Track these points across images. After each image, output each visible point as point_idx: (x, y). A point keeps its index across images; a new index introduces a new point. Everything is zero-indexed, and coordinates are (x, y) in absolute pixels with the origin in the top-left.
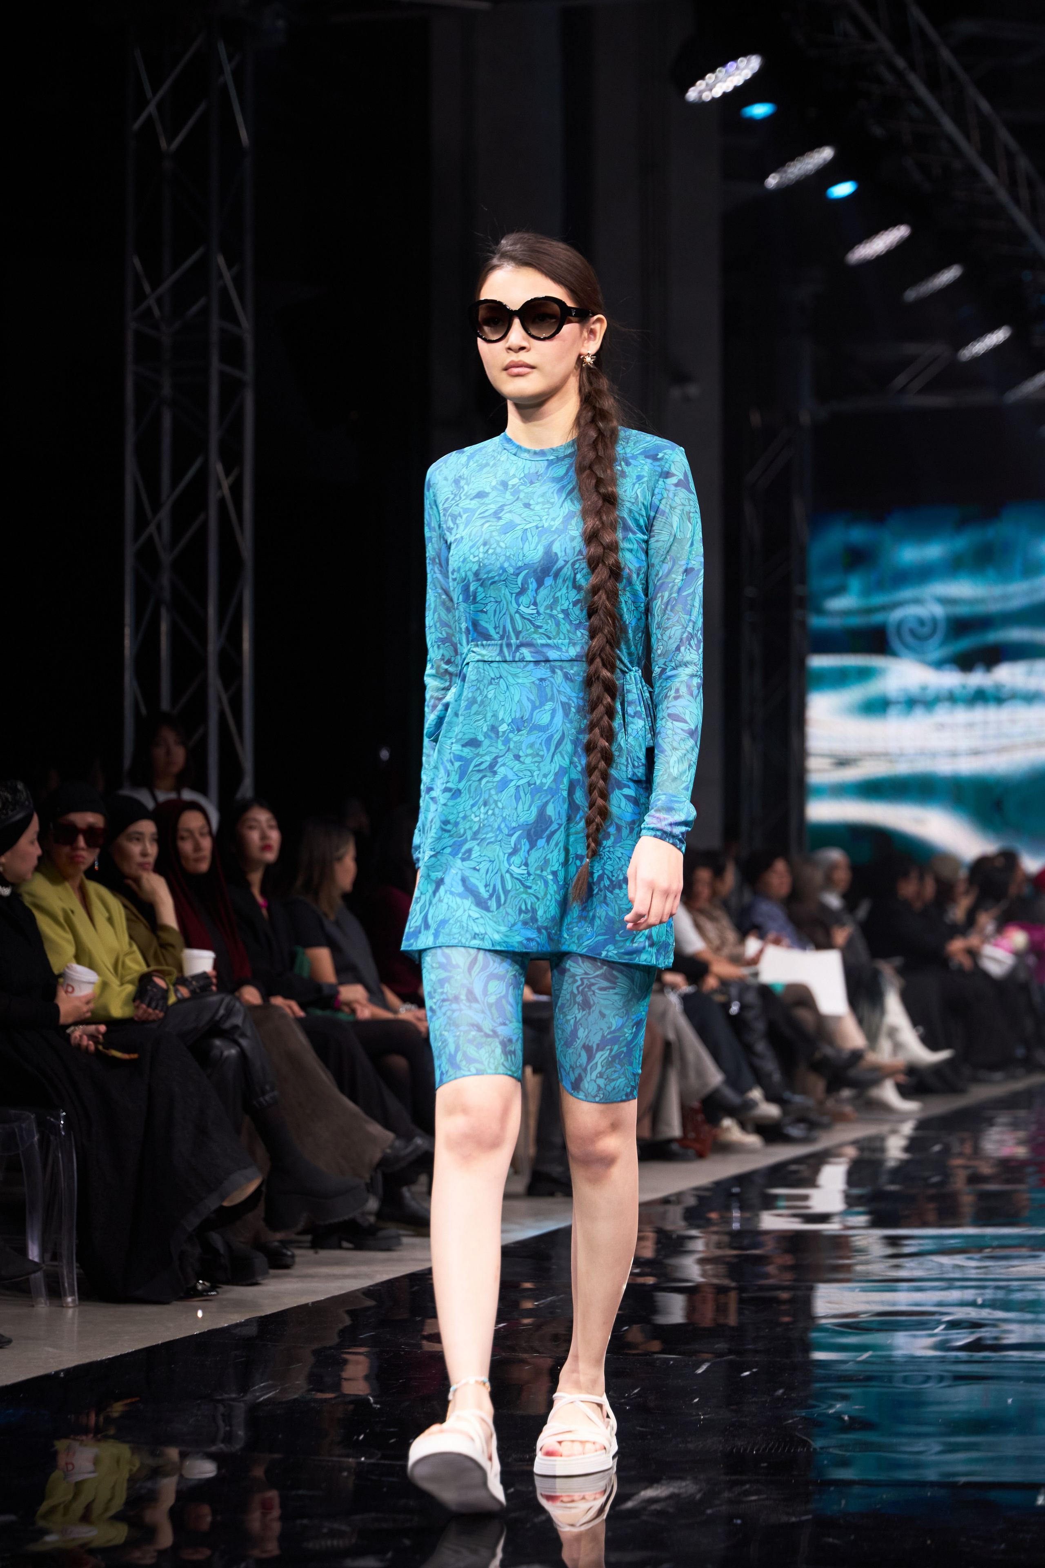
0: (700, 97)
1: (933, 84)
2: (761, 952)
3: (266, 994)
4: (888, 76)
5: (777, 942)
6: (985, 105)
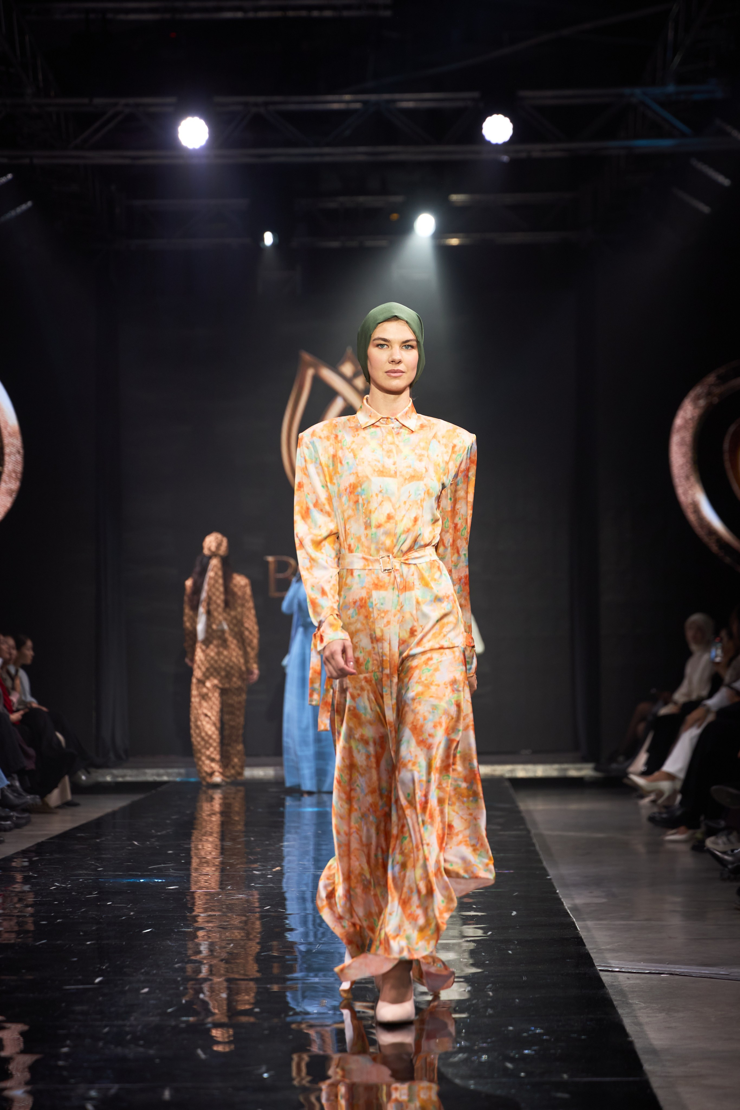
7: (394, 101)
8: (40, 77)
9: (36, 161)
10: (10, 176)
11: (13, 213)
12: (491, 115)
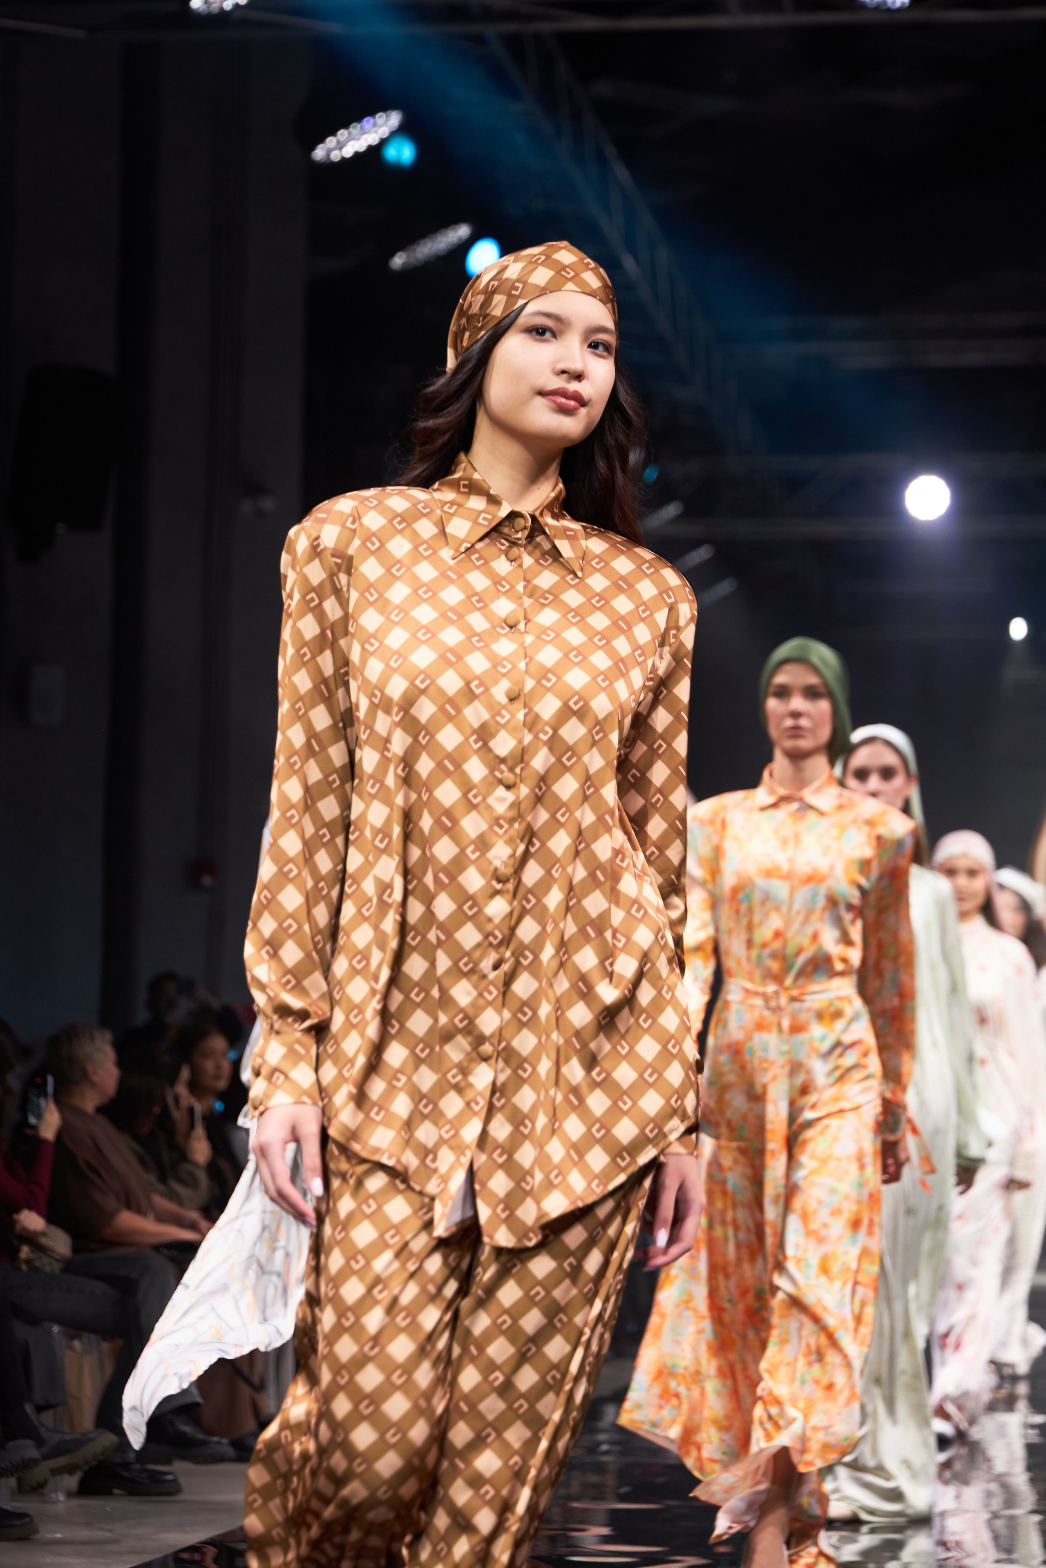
0: (328, 156)
10: (706, 550)
11: (711, 597)
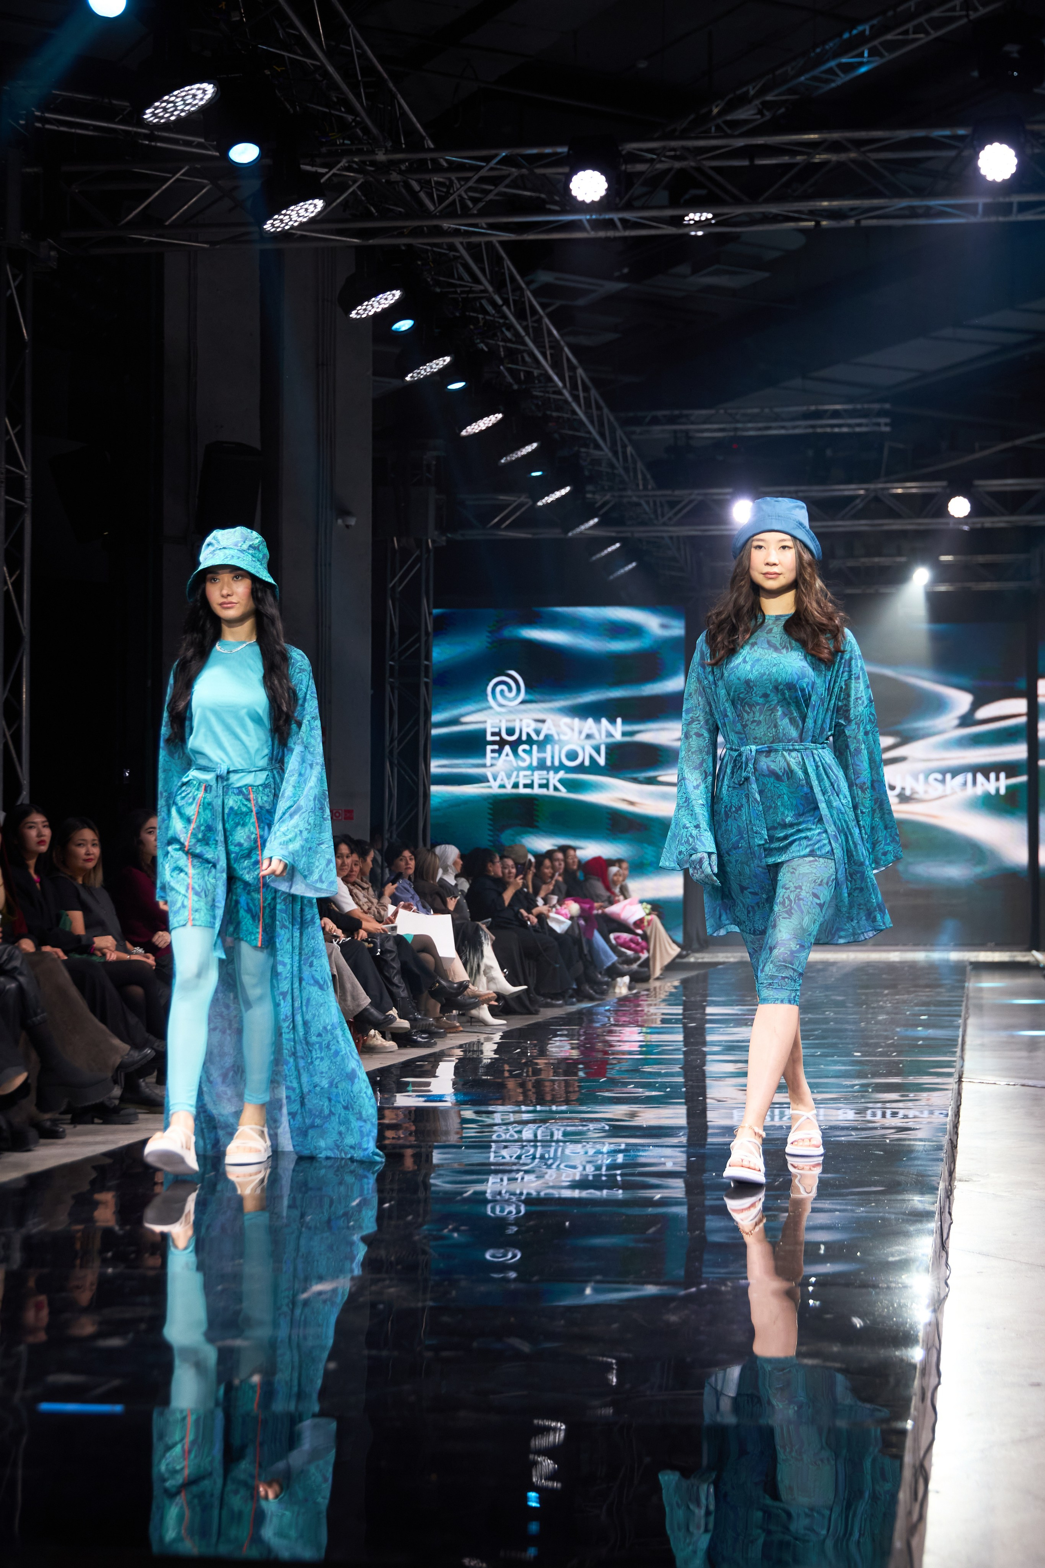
0: (359, 316)
1: (521, 315)
2: (395, 914)
3: (39, 944)
4: (490, 308)
5: (408, 907)
6: (555, 332)
7: (888, 489)
8: (640, 476)
9: (636, 535)
10: (618, 545)
11: (622, 571)
12: (954, 497)
